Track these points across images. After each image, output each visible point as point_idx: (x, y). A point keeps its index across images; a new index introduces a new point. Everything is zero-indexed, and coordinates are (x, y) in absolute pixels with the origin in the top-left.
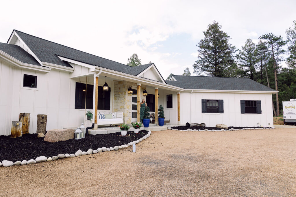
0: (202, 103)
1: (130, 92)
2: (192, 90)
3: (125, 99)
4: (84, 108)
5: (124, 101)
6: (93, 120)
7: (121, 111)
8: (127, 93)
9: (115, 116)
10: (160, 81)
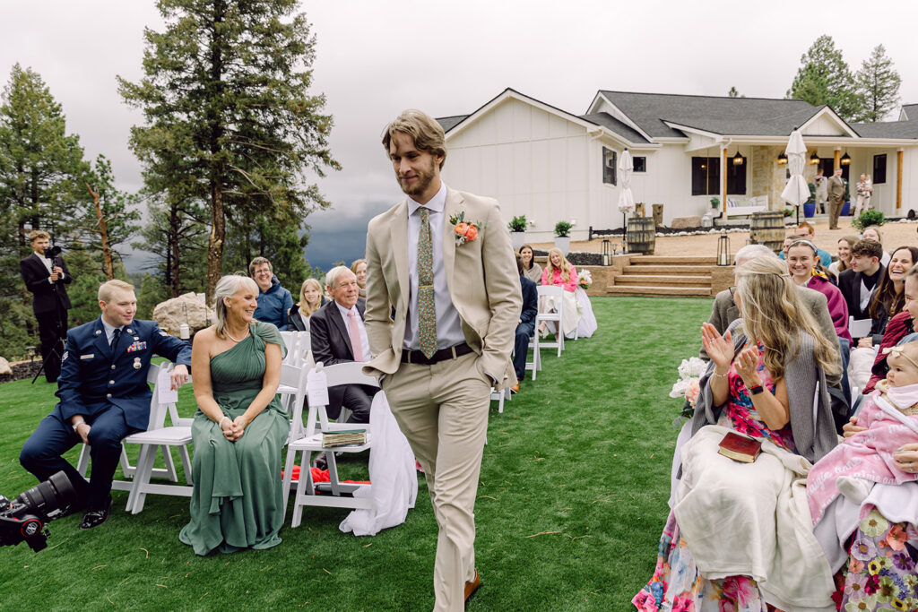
1: (782, 161)
3: (772, 174)
4: (705, 194)
5: (771, 177)
6: (721, 208)
7: (766, 194)
8: (775, 164)
9: (754, 203)
10: (845, 135)
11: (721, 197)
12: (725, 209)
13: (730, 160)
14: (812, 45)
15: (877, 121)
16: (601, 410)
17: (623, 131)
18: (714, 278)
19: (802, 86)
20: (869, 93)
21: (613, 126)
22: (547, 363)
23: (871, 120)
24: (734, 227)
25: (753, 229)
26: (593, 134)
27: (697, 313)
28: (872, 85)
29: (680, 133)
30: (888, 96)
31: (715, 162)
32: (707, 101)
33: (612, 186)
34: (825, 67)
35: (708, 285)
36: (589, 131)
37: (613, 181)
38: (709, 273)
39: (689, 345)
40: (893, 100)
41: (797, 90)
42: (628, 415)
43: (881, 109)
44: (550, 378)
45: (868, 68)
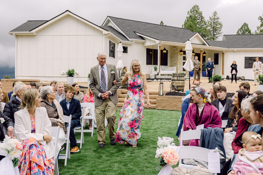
0: (245, 60)
1: (181, 53)
2: (235, 49)
3: (177, 58)
4: (152, 65)
5: (177, 59)
6: (158, 70)
7: (175, 66)
8: (179, 54)
9: (171, 70)
10: (204, 44)
11: (158, 66)
12: (159, 71)
13: (162, 51)
14: (191, 8)
15: (214, 40)
16: (114, 162)
17: (118, 34)
18: (158, 101)
19: (188, 24)
20: (212, 29)
21: (114, 32)
22: (86, 140)
23: (212, 40)
24: (163, 79)
25: (172, 80)
26: (105, 35)
27: (151, 116)
28: (212, 26)
29: (142, 38)
30: (218, 31)
31: (156, 51)
32: (152, 25)
33: (113, 58)
34: (196, 17)
35: (155, 103)
36: (104, 33)
37: (114, 56)
38: (155, 98)
39: (150, 131)
40: (220, 33)
41: (186, 25)
42: (127, 164)
43: (216, 36)
44: (89, 147)
45: (211, 19)
